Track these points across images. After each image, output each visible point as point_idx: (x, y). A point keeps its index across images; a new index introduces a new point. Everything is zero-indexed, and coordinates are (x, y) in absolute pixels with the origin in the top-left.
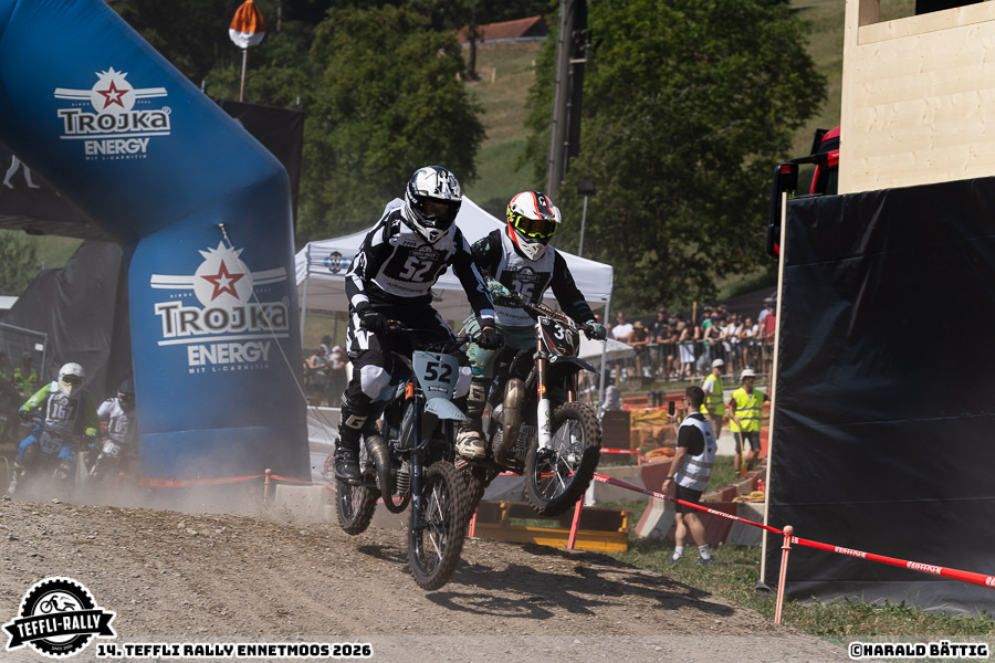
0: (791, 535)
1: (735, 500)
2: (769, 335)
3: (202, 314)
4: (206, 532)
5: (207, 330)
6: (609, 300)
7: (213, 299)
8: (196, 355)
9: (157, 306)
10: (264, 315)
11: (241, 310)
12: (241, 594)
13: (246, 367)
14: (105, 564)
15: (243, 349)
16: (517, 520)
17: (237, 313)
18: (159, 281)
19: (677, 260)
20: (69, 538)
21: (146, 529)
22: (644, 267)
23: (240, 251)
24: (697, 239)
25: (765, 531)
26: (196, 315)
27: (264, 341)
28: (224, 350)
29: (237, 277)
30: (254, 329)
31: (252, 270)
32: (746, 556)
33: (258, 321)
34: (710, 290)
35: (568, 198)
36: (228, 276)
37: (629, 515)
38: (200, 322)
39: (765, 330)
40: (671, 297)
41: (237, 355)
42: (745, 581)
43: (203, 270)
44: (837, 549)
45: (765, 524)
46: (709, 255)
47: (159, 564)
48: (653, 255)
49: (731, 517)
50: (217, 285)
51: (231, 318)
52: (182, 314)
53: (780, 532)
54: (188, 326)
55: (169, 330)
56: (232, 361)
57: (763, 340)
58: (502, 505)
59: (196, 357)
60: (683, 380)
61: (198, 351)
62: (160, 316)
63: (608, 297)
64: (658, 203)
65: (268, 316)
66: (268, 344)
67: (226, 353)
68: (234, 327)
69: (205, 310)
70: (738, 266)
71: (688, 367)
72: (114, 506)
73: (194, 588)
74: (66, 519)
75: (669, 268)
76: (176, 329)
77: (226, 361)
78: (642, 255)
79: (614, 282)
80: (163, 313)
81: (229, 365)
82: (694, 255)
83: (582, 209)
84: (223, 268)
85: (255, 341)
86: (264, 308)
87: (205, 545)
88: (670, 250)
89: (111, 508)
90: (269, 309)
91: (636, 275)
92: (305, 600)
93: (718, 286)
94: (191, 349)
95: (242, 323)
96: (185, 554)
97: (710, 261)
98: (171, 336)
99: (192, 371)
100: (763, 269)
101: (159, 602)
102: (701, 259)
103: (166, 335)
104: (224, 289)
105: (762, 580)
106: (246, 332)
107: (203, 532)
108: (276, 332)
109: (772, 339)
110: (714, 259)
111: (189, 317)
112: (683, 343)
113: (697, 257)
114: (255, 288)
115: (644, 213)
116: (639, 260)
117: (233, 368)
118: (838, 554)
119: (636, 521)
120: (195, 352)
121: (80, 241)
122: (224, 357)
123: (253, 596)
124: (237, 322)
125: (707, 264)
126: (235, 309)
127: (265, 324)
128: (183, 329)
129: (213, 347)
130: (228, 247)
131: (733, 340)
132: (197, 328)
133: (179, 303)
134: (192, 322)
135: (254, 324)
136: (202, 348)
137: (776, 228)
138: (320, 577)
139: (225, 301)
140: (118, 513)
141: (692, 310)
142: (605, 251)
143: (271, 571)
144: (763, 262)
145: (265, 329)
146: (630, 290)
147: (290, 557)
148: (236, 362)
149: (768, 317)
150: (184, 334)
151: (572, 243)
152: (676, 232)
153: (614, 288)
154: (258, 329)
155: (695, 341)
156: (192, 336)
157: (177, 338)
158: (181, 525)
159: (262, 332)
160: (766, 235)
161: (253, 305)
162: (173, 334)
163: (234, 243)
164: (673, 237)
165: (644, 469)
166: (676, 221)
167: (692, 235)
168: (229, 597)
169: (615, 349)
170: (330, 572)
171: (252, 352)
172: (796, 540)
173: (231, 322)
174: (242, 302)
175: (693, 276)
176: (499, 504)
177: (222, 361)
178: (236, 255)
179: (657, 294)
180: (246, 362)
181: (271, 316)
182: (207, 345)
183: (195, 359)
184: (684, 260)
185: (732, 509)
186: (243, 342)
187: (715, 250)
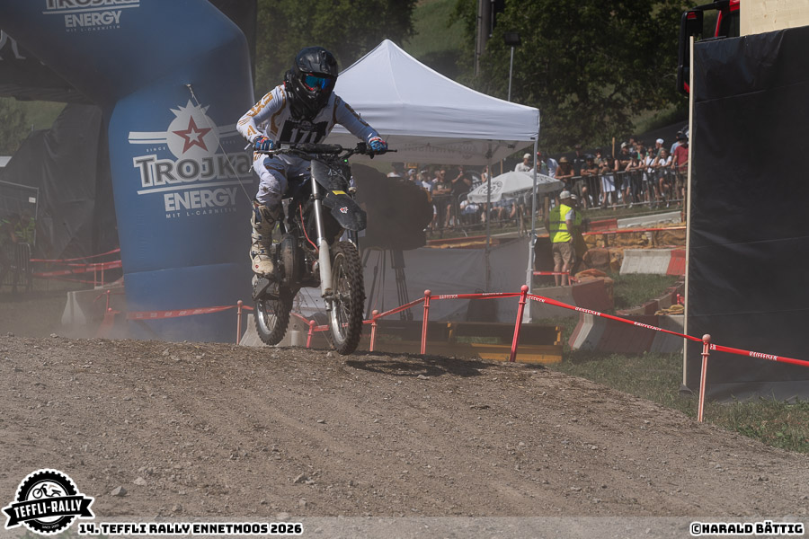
0: (709, 342)
1: (657, 313)
2: (681, 165)
3: (175, 165)
4: (188, 359)
5: (180, 180)
6: (537, 140)
7: (184, 152)
8: (172, 202)
9: (135, 159)
10: (231, 164)
11: (210, 161)
12: (221, 412)
13: (216, 211)
14: (100, 390)
15: (213, 195)
16: (463, 337)
17: (206, 163)
18: (136, 137)
19: (596, 100)
20: (67, 367)
21: (135, 357)
22: (566, 108)
23: (207, 108)
24: (612, 82)
25: (685, 339)
26: (170, 167)
27: (231, 187)
28: (196, 196)
29: (204, 131)
30: (222, 177)
31: (218, 124)
32: (668, 362)
33: (225, 170)
34: (627, 127)
35: (497, 50)
36: (197, 131)
37: (563, 330)
38: (174, 172)
39: (677, 161)
40: (592, 135)
41: (208, 201)
42: (669, 385)
43: (175, 126)
44: (751, 353)
45: (685, 334)
46: (624, 94)
47: (148, 388)
48: (575, 97)
49: (655, 328)
50: (188, 139)
51: (201, 168)
52: (158, 166)
53: (698, 340)
54: (164, 177)
55: (147, 181)
56: (204, 206)
57: (676, 170)
58: (449, 325)
59: (171, 204)
60: (605, 208)
61: (173, 199)
62: (139, 168)
63: (536, 136)
64: (578, 50)
65: (234, 165)
66: (235, 190)
67: (198, 199)
68: (204, 176)
69: (178, 162)
70: (650, 104)
71: (610, 197)
72: (105, 338)
73: (179, 408)
74: (64, 351)
75: (590, 108)
76: (153, 180)
77: (198, 206)
78: (564, 97)
79: (541, 123)
80: (141, 165)
81: (201, 209)
82: (612, 95)
83: (510, 58)
84: (192, 124)
85: (223, 187)
86: (230, 158)
87: (187, 370)
88: (590, 93)
89: (103, 340)
90: (235, 158)
91: (560, 115)
92: (279, 416)
93: (634, 123)
94: (166, 197)
95: (211, 172)
96: (170, 379)
97: (626, 100)
98: (149, 186)
99: (168, 216)
100: (673, 107)
101: (149, 422)
102: (618, 99)
103: (144, 185)
104: (194, 142)
105: (684, 383)
106: (215, 180)
107: (185, 358)
108: (241, 179)
109: (685, 168)
110: (630, 99)
111: (164, 168)
112: (604, 175)
113: (614, 97)
114: (221, 140)
115: (565, 60)
116: (563, 101)
117: (204, 212)
118: (752, 357)
119: (569, 335)
120: (170, 199)
121: (64, 105)
122: (197, 203)
123: (232, 413)
124: (207, 171)
125: (623, 102)
126: (204, 160)
127: (232, 172)
128: (159, 179)
129: (186, 194)
130: (195, 105)
131: (650, 170)
132: (171, 178)
133: (155, 156)
134: (167, 173)
135: (222, 173)
136: (177, 195)
137: (686, 69)
138: (290, 395)
139: (195, 153)
140: (109, 344)
141: (611, 145)
142: (531, 95)
143: (247, 391)
144: (674, 100)
145: (231, 176)
146: (555, 130)
147: (263, 378)
148: (208, 207)
149: (678, 148)
150: (160, 183)
151: (502, 90)
152: (594, 76)
153: (541, 128)
154: (226, 177)
155: (615, 172)
156: (167, 185)
157: (154, 187)
158: (165, 353)
159: (229, 179)
160: (676, 75)
161: (220, 155)
162: (151, 184)
163: (200, 101)
164: (592, 80)
165: (574, 288)
166: (594, 66)
167: (608, 78)
168: (210, 415)
169: (543, 182)
170: (299, 390)
171: (221, 198)
172: (714, 347)
173: (201, 171)
174: (210, 153)
175: (610, 114)
176: (447, 324)
177: (194, 206)
178: (203, 111)
179: (579, 132)
180: (216, 207)
181: (237, 164)
182: (181, 193)
183: (171, 205)
184: (602, 101)
185: (655, 321)
186: (212, 189)
187: (629, 90)
